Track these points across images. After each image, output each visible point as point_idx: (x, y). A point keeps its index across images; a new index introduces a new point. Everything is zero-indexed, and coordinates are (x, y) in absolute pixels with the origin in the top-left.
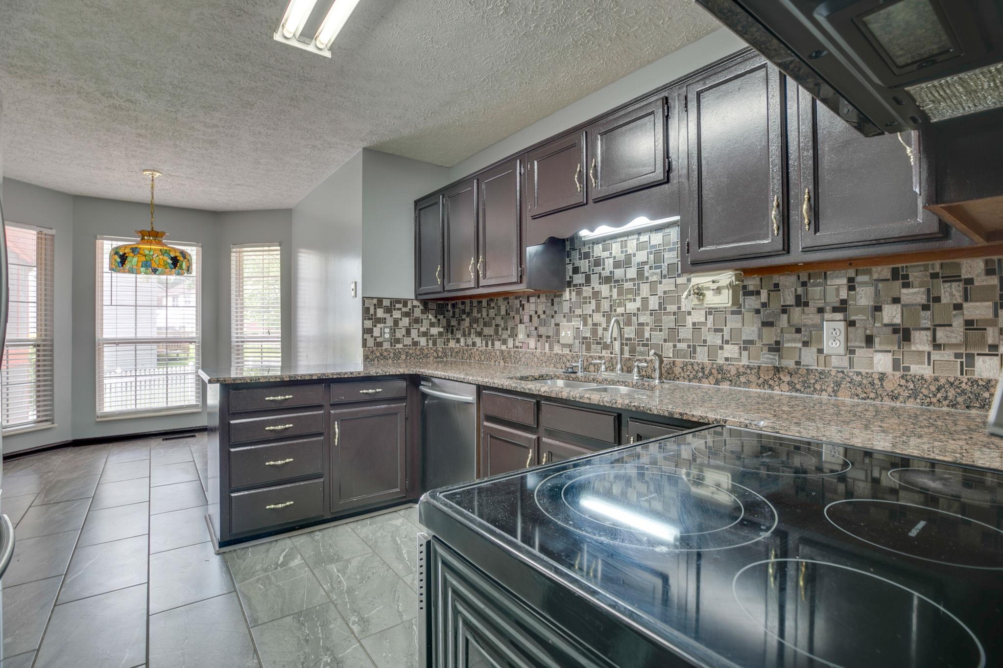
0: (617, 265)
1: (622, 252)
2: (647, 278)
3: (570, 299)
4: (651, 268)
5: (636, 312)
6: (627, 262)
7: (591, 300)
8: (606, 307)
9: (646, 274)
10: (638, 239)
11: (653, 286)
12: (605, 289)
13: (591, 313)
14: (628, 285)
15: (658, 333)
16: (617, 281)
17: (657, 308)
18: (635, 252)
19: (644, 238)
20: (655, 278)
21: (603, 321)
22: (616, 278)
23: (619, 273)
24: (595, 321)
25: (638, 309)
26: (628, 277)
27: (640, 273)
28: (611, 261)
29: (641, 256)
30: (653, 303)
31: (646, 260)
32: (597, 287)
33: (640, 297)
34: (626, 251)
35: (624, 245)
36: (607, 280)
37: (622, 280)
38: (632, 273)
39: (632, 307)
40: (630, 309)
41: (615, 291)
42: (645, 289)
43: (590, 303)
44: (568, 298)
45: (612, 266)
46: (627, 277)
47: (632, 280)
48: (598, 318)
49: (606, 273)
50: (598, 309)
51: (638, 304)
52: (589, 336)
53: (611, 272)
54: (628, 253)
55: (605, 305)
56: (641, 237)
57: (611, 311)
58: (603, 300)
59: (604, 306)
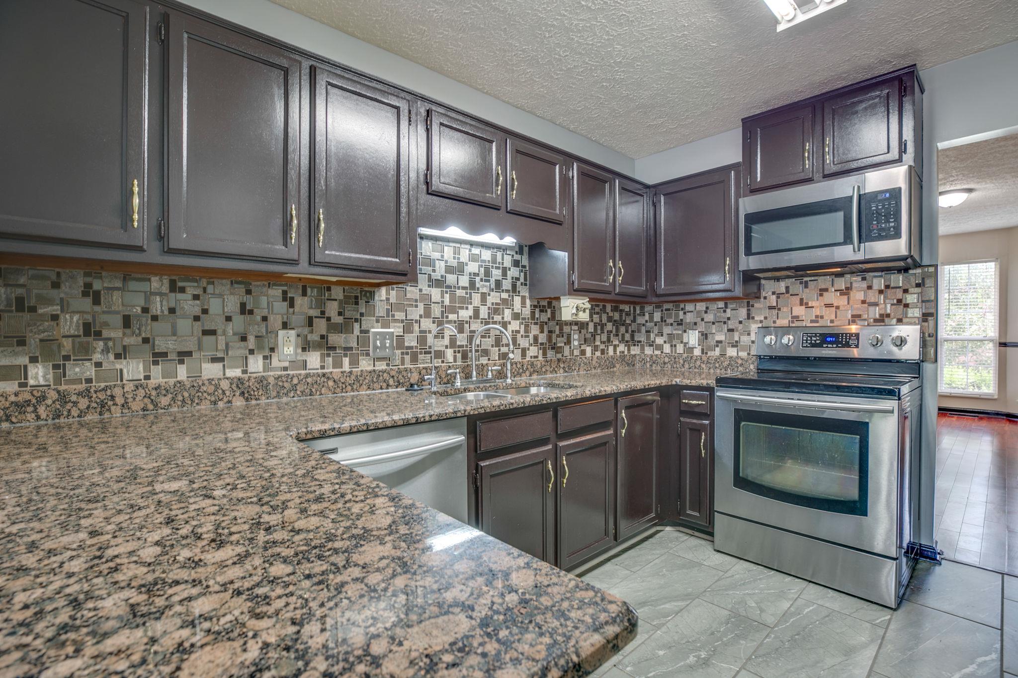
0: (449, 270)
1: (454, 258)
2: (478, 289)
3: (388, 299)
4: (481, 280)
5: (468, 320)
6: (459, 269)
7: (418, 303)
8: (436, 312)
9: (477, 285)
10: (470, 250)
11: (484, 297)
12: (436, 294)
13: (418, 318)
14: (460, 293)
15: (487, 339)
16: (449, 287)
17: (486, 317)
18: (467, 261)
19: (476, 251)
20: (485, 290)
21: (434, 328)
22: (448, 283)
23: (451, 279)
24: (423, 327)
25: (470, 317)
26: (461, 284)
27: (472, 284)
28: (443, 264)
29: (472, 267)
30: (484, 312)
31: (477, 271)
32: (426, 290)
33: (472, 306)
34: (459, 258)
35: (457, 252)
36: (439, 283)
37: (455, 287)
38: (464, 281)
39: (465, 314)
40: (462, 317)
41: (447, 296)
42: (476, 299)
43: (416, 306)
44: (384, 298)
45: (443, 269)
46: (459, 285)
47: (464, 288)
48: (427, 324)
49: (436, 276)
50: (427, 314)
51: (470, 312)
52: (416, 344)
53: (442, 276)
54: (461, 261)
55: (436, 311)
56: (473, 249)
57: (443, 317)
58: (433, 305)
59: (434, 311)
